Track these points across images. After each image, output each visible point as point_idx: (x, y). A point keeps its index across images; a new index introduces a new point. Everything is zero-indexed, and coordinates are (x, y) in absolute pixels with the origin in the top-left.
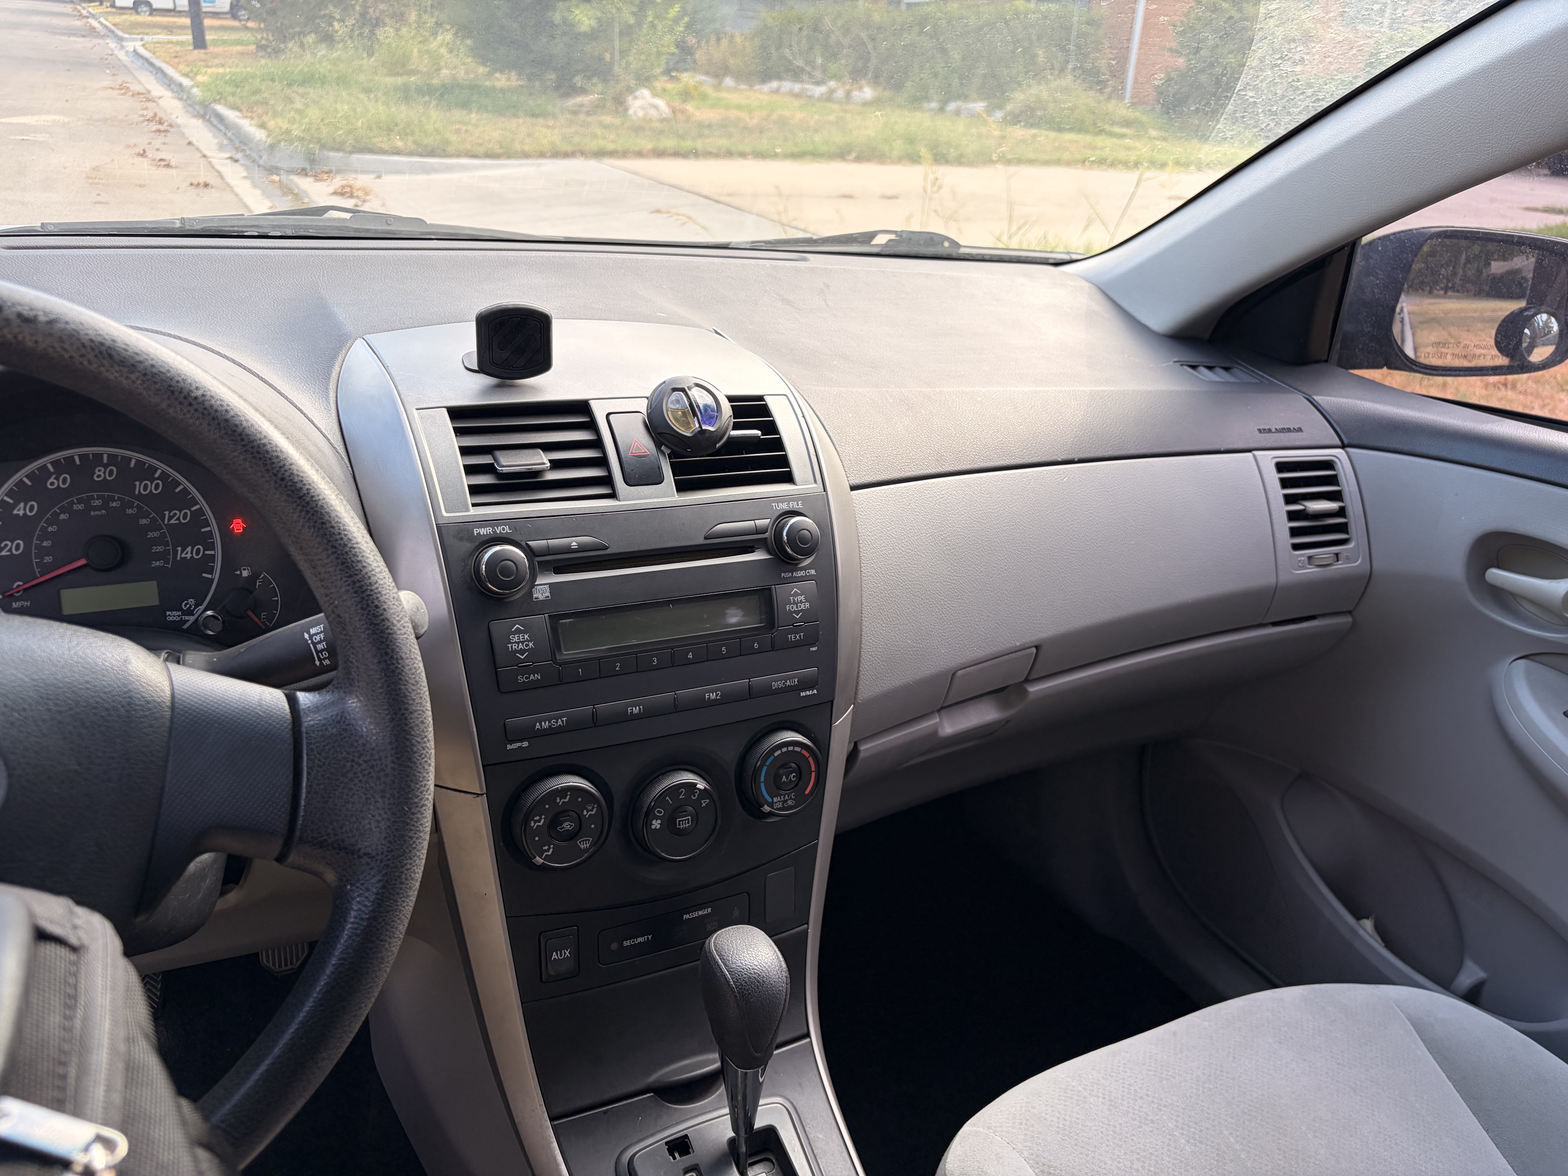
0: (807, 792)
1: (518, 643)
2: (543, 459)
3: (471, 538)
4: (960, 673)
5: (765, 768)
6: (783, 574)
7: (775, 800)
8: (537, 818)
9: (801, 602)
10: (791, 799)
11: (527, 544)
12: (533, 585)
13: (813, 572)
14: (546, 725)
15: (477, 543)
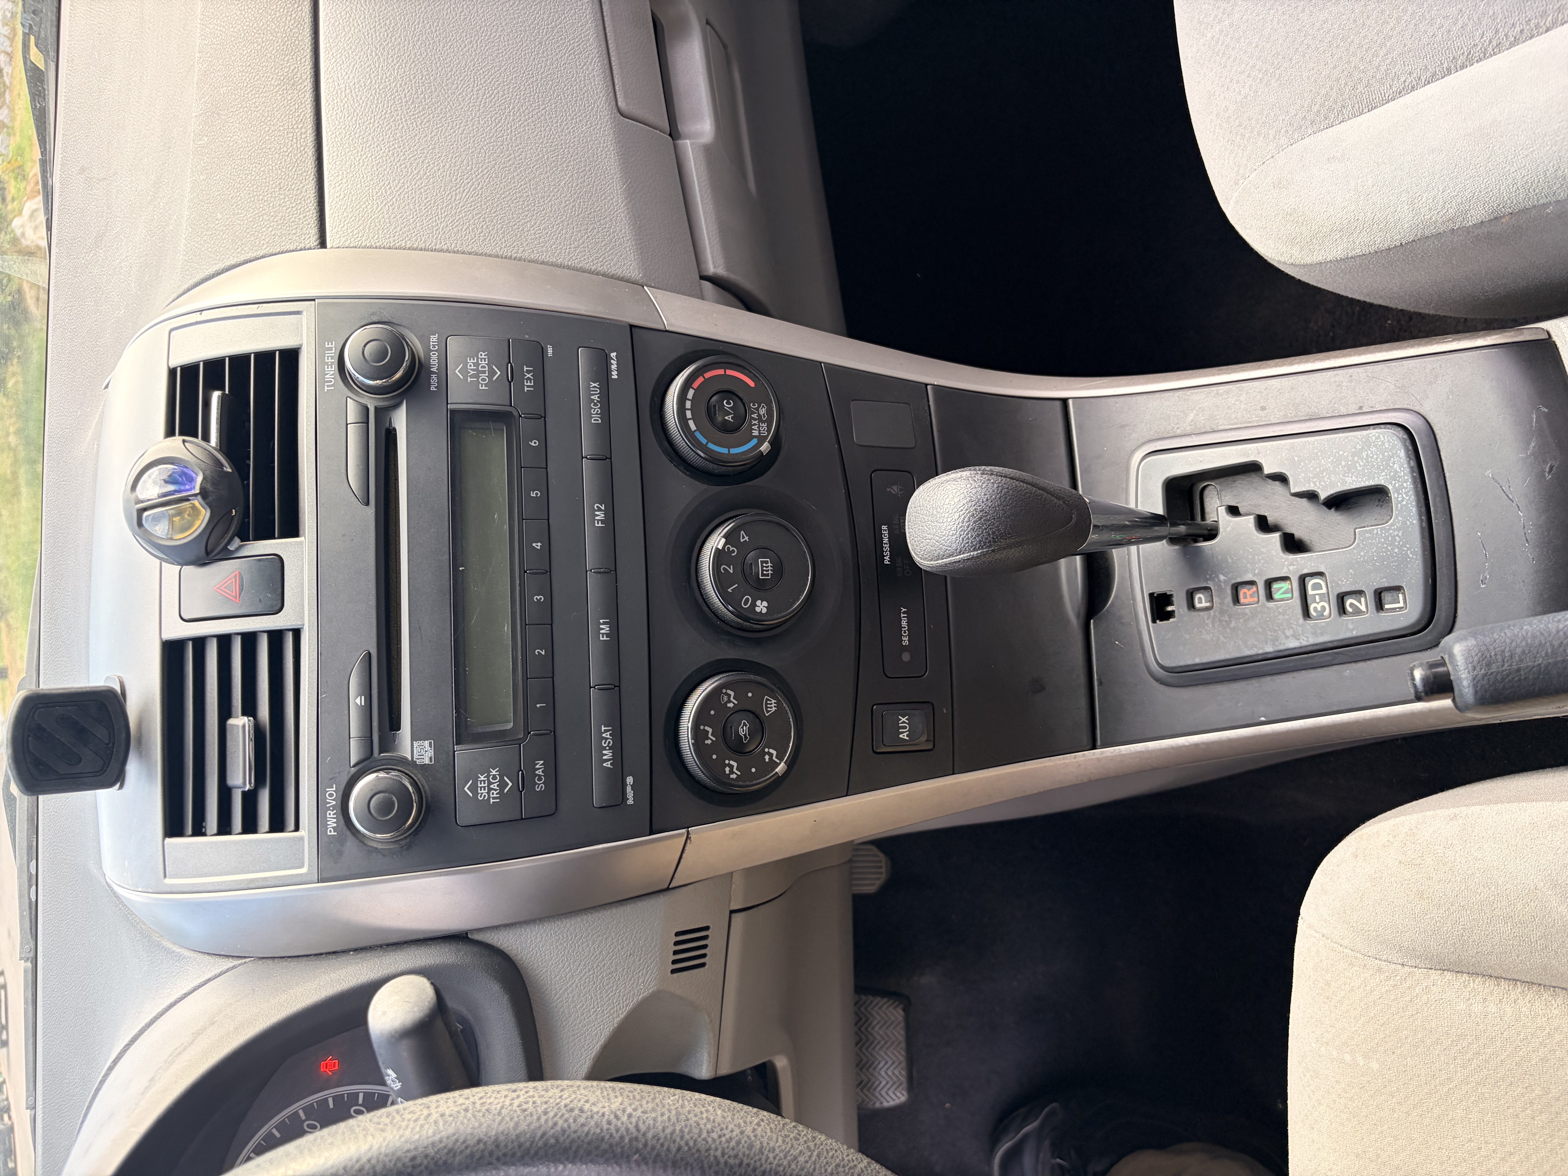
0: (752, 384)
1: (490, 789)
2: (239, 722)
3: (339, 840)
4: (621, 103)
5: (711, 446)
6: (433, 388)
7: (755, 433)
8: (727, 770)
9: (477, 364)
10: (757, 409)
11: (354, 766)
12: (413, 763)
13: (434, 338)
14: (608, 754)
15: (348, 833)
